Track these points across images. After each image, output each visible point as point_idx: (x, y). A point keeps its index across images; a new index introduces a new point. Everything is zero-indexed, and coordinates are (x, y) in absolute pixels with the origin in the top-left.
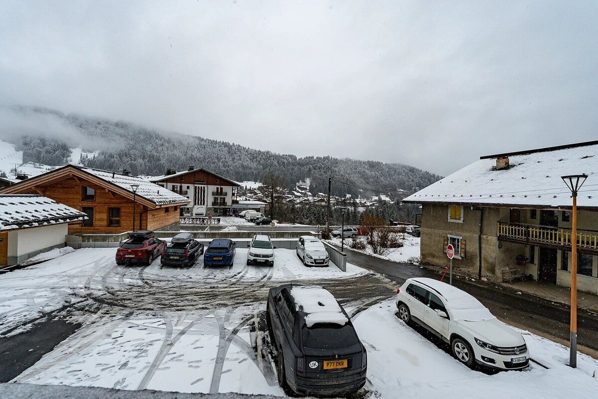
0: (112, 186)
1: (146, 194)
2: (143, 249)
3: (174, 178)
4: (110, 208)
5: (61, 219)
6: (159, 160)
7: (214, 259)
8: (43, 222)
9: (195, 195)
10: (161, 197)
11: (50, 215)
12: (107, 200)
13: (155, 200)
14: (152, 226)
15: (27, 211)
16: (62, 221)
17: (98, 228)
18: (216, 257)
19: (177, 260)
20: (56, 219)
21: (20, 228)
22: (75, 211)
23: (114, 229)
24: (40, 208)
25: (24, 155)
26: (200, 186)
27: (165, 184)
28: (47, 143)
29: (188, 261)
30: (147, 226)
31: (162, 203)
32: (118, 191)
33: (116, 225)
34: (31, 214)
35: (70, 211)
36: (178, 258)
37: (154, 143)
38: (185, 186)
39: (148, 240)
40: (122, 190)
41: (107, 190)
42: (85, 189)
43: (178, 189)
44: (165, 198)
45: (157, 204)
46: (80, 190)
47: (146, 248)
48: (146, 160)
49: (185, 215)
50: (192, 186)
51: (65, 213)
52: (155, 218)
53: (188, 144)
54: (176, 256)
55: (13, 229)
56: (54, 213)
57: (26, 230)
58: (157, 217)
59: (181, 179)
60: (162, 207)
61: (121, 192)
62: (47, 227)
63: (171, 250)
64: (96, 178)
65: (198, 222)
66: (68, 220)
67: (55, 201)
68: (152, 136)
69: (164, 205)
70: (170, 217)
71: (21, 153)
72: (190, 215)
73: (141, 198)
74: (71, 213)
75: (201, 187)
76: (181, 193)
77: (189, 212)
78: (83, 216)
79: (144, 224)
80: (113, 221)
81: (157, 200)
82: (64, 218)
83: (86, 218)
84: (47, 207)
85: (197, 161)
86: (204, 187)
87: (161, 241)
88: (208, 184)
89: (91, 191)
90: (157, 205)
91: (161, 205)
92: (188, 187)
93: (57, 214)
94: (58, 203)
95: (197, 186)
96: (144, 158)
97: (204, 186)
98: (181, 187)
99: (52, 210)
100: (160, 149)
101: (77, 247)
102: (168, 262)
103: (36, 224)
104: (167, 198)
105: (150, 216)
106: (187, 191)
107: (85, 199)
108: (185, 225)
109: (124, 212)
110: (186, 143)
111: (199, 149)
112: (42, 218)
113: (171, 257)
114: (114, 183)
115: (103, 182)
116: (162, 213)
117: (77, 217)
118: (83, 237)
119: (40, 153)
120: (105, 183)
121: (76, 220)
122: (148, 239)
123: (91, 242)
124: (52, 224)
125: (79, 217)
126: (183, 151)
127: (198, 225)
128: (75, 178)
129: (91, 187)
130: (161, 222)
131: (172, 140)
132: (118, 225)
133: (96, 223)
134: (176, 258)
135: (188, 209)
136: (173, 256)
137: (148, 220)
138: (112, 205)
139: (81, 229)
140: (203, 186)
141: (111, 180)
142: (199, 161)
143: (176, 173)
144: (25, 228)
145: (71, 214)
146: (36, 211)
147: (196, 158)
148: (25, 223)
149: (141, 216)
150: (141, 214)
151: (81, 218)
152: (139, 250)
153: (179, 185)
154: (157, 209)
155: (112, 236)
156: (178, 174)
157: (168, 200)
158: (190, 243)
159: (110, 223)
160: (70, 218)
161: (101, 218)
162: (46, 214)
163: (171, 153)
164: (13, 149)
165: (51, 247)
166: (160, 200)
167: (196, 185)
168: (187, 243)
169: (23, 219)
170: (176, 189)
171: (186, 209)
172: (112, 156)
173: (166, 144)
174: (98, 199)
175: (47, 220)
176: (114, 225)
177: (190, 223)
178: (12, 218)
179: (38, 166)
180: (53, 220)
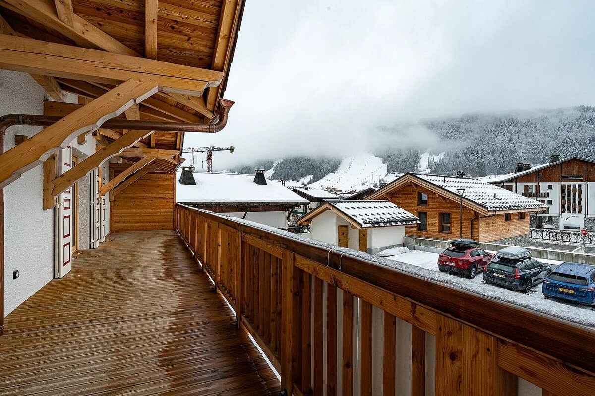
0: (442, 190)
1: (477, 198)
2: (463, 259)
3: (527, 175)
4: (441, 213)
5: (399, 222)
6: (514, 152)
7: (560, 289)
8: (387, 223)
9: (563, 198)
10: (498, 201)
11: (392, 217)
12: (438, 205)
13: (488, 205)
14: (486, 235)
15: (378, 214)
16: (399, 223)
17: (430, 233)
18: (563, 287)
19: (502, 279)
20: (396, 222)
21: (373, 227)
22: (410, 215)
23: (445, 235)
24: (386, 211)
25: (388, 166)
26: (572, 184)
27: (513, 184)
28: (403, 153)
29: (518, 284)
30: (479, 235)
31: (498, 209)
32: (447, 195)
33: (447, 232)
34: (380, 216)
35: (407, 215)
36: (504, 277)
37: (506, 133)
38: (544, 186)
39: (470, 251)
40: (451, 194)
41: (437, 195)
42: (420, 195)
43: (534, 190)
44: (503, 203)
45: (490, 209)
46: (416, 195)
47: (467, 259)
48: (496, 155)
49: (545, 226)
50: (556, 186)
51: (402, 217)
52: (489, 227)
53: (561, 121)
54: (501, 274)
55: (369, 227)
56: (394, 216)
57: (376, 228)
58: (492, 226)
59: (537, 176)
60: (497, 213)
61: (450, 196)
62: (390, 227)
63: (496, 266)
64: (427, 184)
65: (566, 239)
66: (404, 223)
67: (396, 206)
68: (503, 123)
69: (499, 211)
70: (513, 227)
71: (386, 164)
72: (553, 227)
73: (471, 203)
74: (407, 216)
75: (574, 186)
76: (538, 194)
77: (552, 223)
78: (416, 220)
79: (475, 234)
80: (445, 227)
81: (490, 205)
82: (401, 221)
83: (419, 222)
84: (391, 211)
85: (577, 145)
86: (580, 186)
87: (486, 253)
88: (586, 180)
89: (425, 197)
90: (489, 211)
91: (495, 212)
92: (550, 187)
93: (397, 217)
94: (398, 207)
95: (567, 184)
96: (493, 153)
97: (580, 183)
98: (538, 187)
99: (394, 213)
100: (514, 137)
101: (412, 249)
102: (491, 279)
103: (382, 225)
104: (506, 203)
105: (482, 224)
106: (548, 193)
107: (420, 204)
108: (543, 241)
109: (455, 218)
110: (555, 121)
111: (581, 125)
112: (386, 220)
113: (495, 275)
114: (444, 187)
115: (433, 186)
116: (501, 222)
117: (412, 221)
118: (416, 239)
119: (398, 162)
120: (436, 187)
121: (410, 223)
122: (471, 249)
123: (422, 246)
124: (393, 226)
125: (413, 220)
126: (550, 133)
127: (564, 243)
128: (412, 184)
129: (424, 192)
130: (497, 232)
131: (533, 122)
132: (448, 232)
133: (430, 228)
134: (501, 276)
135: (550, 218)
136: (497, 272)
137: (481, 229)
138: (443, 211)
139: (418, 233)
140: (577, 184)
141: (441, 183)
142: (580, 144)
143: (530, 168)
144: (376, 227)
145: (407, 218)
146: (383, 214)
147: (576, 140)
148: (376, 223)
149: (472, 224)
150: (472, 221)
151: (414, 222)
152: (459, 260)
153: (534, 184)
154: (490, 216)
155: (440, 242)
156: (533, 169)
157: (507, 205)
158: (522, 262)
159: (442, 229)
160: (406, 221)
161: (433, 222)
162: (389, 216)
163: (531, 141)
164: (381, 162)
165: (394, 245)
166: (494, 205)
167: (563, 183)
168: (517, 261)
169: (375, 220)
170: (530, 190)
171: (547, 219)
172: (457, 157)
173: (524, 129)
174: (430, 205)
175: (390, 222)
176: (445, 232)
177: (551, 238)
178: (369, 218)
179: (397, 175)
180: (394, 222)
